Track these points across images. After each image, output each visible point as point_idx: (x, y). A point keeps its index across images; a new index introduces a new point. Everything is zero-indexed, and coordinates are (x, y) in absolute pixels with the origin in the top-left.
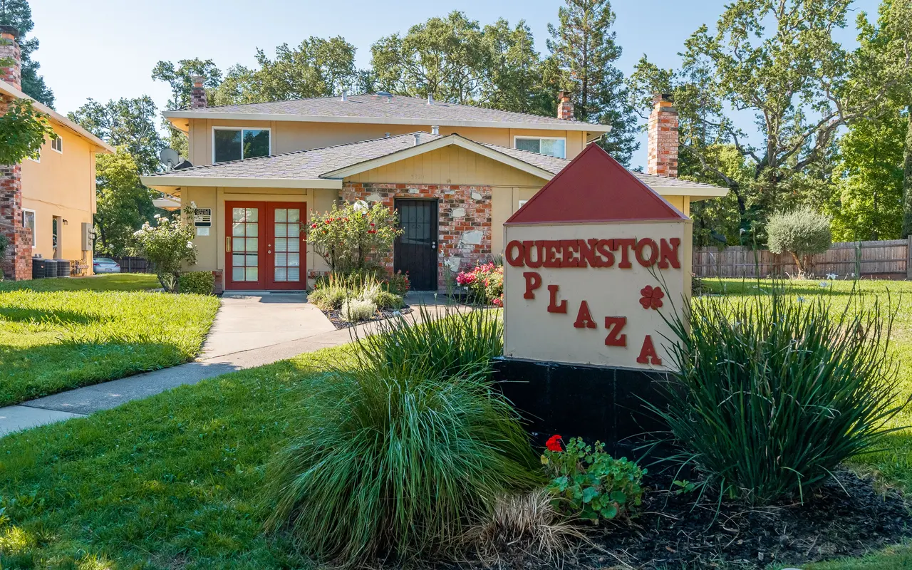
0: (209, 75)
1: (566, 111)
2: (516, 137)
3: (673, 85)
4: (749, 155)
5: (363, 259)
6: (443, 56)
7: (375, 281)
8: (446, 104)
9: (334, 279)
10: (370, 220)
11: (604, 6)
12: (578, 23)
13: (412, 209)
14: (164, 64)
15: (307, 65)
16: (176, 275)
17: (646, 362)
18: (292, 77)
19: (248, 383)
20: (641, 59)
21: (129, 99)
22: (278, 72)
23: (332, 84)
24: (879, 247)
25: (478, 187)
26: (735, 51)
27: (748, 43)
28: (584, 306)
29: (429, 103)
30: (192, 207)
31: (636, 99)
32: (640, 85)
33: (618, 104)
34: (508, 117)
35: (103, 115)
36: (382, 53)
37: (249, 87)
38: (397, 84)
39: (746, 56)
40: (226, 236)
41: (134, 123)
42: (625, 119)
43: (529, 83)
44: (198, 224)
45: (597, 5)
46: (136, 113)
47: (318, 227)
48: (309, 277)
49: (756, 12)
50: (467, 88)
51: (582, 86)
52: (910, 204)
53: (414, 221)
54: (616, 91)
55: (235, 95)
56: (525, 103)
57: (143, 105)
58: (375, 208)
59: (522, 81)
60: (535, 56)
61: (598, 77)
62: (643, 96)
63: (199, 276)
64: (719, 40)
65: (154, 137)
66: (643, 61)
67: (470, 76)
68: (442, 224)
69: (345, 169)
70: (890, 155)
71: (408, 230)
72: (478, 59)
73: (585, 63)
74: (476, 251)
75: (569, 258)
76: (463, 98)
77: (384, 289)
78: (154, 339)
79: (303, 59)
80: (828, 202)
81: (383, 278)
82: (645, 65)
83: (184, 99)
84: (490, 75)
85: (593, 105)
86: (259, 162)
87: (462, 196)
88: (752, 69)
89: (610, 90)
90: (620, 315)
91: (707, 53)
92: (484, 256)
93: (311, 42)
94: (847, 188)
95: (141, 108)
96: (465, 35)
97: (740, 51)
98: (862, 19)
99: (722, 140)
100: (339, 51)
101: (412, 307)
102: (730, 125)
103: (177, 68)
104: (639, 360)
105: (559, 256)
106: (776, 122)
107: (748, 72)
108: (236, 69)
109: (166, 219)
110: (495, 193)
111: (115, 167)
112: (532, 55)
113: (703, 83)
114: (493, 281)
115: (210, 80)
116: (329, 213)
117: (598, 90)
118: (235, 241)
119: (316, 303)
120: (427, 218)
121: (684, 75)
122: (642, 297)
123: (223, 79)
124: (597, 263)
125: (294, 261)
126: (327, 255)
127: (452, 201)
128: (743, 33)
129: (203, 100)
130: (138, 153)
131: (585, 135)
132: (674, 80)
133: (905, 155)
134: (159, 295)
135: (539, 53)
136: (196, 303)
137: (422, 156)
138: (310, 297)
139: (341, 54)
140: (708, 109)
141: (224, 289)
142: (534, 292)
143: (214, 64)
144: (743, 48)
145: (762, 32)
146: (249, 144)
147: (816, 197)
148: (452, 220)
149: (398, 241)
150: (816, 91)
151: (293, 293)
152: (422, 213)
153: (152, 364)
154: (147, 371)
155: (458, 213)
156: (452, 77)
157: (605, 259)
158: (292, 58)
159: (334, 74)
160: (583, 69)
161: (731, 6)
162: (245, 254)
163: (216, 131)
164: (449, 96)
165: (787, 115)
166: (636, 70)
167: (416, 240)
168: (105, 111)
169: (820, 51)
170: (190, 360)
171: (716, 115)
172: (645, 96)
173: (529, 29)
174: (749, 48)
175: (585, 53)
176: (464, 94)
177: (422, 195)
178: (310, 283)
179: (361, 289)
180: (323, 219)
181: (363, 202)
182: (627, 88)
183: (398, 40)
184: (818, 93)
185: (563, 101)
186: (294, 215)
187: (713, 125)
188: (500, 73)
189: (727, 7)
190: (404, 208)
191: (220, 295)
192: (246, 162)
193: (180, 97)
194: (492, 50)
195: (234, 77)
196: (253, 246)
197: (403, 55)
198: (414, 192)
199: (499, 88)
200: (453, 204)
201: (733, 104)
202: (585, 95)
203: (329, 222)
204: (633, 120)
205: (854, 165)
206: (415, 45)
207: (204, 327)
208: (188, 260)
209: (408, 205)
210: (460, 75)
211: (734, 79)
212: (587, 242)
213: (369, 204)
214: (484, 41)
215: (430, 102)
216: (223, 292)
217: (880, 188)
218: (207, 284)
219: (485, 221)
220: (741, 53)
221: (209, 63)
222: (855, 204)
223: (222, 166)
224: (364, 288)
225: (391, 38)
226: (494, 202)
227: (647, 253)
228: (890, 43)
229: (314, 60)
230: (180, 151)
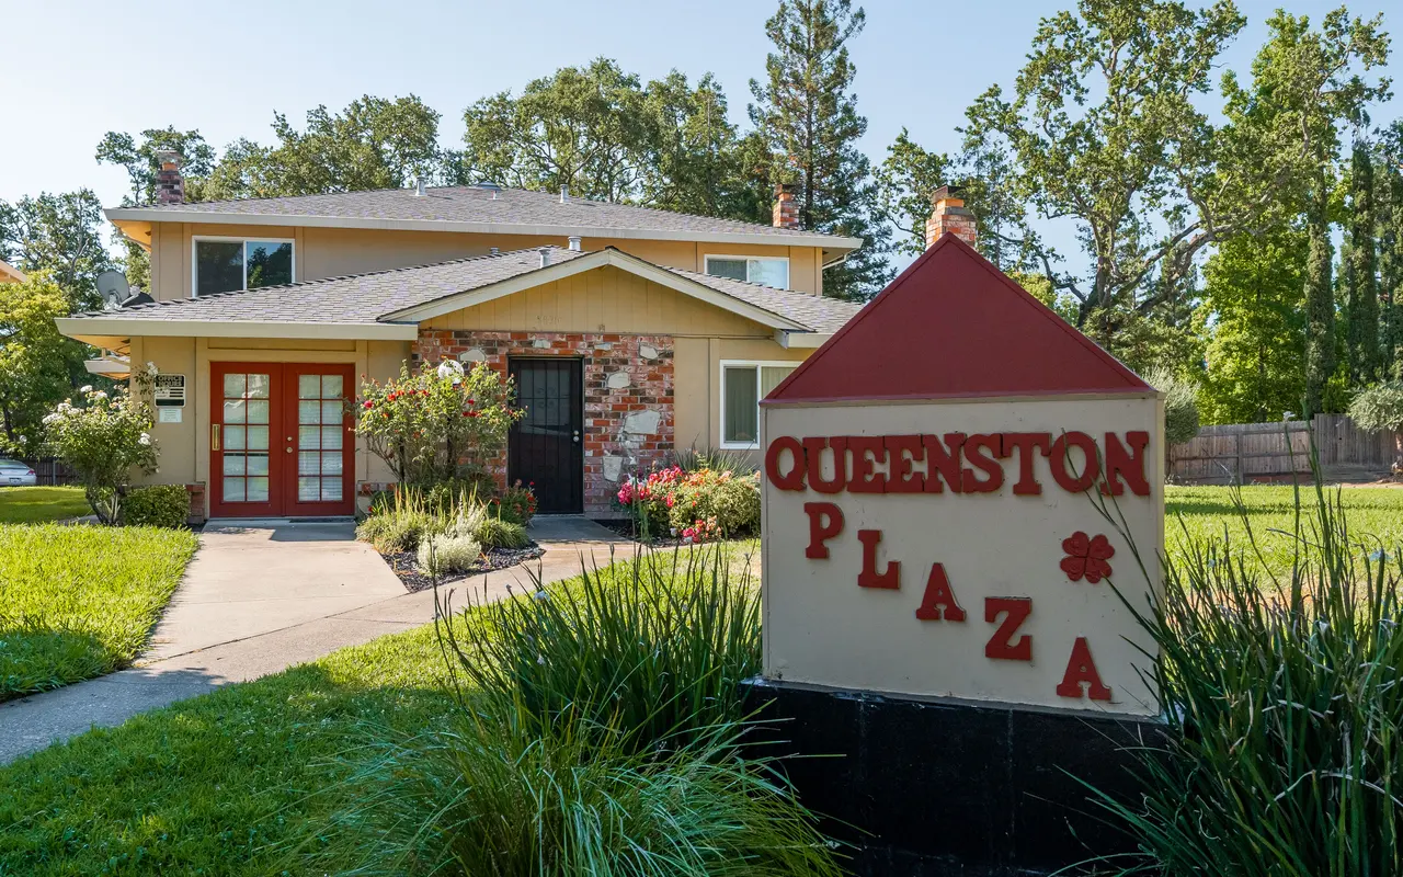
0: (193, 156)
1: (786, 215)
2: (707, 256)
3: (948, 178)
4: (1068, 289)
5: (454, 462)
6: (582, 129)
7: (477, 500)
8: (590, 202)
9: (404, 497)
10: (466, 394)
11: (837, 53)
12: (798, 81)
13: (539, 375)
14: (117, 137)
15: (359, 141)
16: (121, 492)
17: (1077, 694)
18: (333, 160)
19: (229, 722)
20: (898, 135)
21: (56, 195)
22: (310, 151)
23: (400, 173)
24: (1271, 432)
25: (651, 337)
26: (1044, 126)
27: (1064, 114)
28: (938, 575)
29: (562, 201)
30: (149, 372)
31: (891, 200)
32: (896, 177)
33: (863, 208)
34: (693, 224)
35: (12, 221)
36: (482, 123)
37: (261, 175)
38: (507, 174)
39: (1061, 134)
40: (212, 423)
41: (65, 235)
42: (874, 231)
43: (721, 174)
44: (160, 403)
45: (827, 52)
46: (69, 217)
47: (376, 407)
48: (360, 493)
49: (1075, 65)
50: (622, 181)
51: (805, 178)
52: (1317, 365)
53: (542, 395)
54: (859, 187)
55: (239, 188)
56: (715, 205)
57: (80, 204)
58: (476, 373)
59: (709, 170)
60: (730, 131)
61: (830, 164)
62: (901, 196)
63: (162, 494)
64: (1020, 107)
65: (100, 257)
66: (902, 140)
67: (625, 163)
68: (590, 400)
69: (424, 307)
70: (1280, 290)
71: (532, 411)
72: (638, 134)
73: (810, 142)
74: (648, 446)
75: (903, 473)
76: (615, 197)
77: (492, 513)
78: (53, 623)
79: (351, 130)
80: (1186, 363)
81: (489, 495)
82: (904, 146)
83: (150, 195)
84: (657, 160)
85: (823, 208)
86: (273, 294)
87: (624, 352)
88: (1069, 154)
89: (850, 185)
90: (1016, 592)
91: (1001, 129)
92: (661, 454)
93: (364, 104)
94: (1216, 341)
95: (77, 210)
96: (617, 96)
97: (1052, 126)
98: (1229, 83)
99: (1027, 265)
100: (411, 119)
101: (542, 546)
102: (1037, 241)
103: (139, 142)
104: (1062, 691)
105: (881, 468)
106: (1110, 238)
107: (1064, 158)
108: (240, 147)
109: (102, 394)
110: (679, 347)
111: (30, 307)
112: (725, 129)
113: (995, 176)
114: (682, 497)
115: (195, 164)
116: (394, 382)
117: (831, 185)
118: (228, 431)
119: (371, 541)
120: (565, 390)
121: (964, 164)
122: (1064, 555)
123: (217, 163)
124: (965, 485)
125: (334, 464)
126: (391, 456)
127: (607, 361)
128: (1056, 99)
129: (178, 193)
130: (70, 283)
131: (819, 254)
132: (948, 170)
133: (1307, 289)
134: (83, 530)
135: (736, 126)
136: (153, 544)
137: (554, 285)
138: (362, 530)
139: (414, 124)
140: (1004, 216)
141: (208, 515)
142: (828, 544)
143: (201, 138)
144: (1056, 120)
145: (1084, 96)
146: (259, 268)
147: (1170, 355)
148: (607, 392)
149: (515, 431)
150: (1171, 188)
151: (331, 521)
152: (558, 381)
153: (43, 678)
154: (30, 694)
155: (618, 382)
156: (598, 163)
157: (982, 476)
158: (334, 129)
159: (404, 156)
160: (807, 152)
161: (1036, 56)
162: (246, 453)
163: (200, 245)
164: (593, 194)
165: (1124, 226)
166: (891, 154)
167: (545, 427)
168: (15, 214)
169: (1176, 126)
170: (122, 665)
171: (1016, 225)
172: (904, 195)
173: (719, 88)
174: (1066, 121)
175: (809, 127)
176: (616, 191)
177: (556, 351)
178: (362, 503)
179: (452, 514)
180: (384, 393)
181: (455, 363)
182: (876, 183)
183: (509, 103)
184: (1173, 192)
185: (782, 199)
186: (333, 385)
187: (1010, 242)
188: (673, 157)
189: (1029, 57)
190: (526, 374)
191: (197, 527)
192: (248, 294)
193: (144, 191)
194: (661, 120)
195: (234, 159)
196: (260, 439)
197: (517, 125)
198: (542, 345)
199: (672, 181)
200: (610, 366)
201: (1040, 210)
202: (810, 194)
203: (395, 398)
204: (886, 233)
205: (1227, 304)
206: (537, 111)
207: (158, 594)
208: (142, 466)
209: (532, 368)
210: (610, 161)
211: (1044, 168)
212: (941, 439)
213: (465, 366)
214: (647, 106)
215: (565, 198)
216: (206, 521)
217: (1267, 340)
218: (176, 508)
219: (664, 394)
220: (1054, 129)
221: (193, 136)
222: (1229, 367)
223: (205, 301)
224: (458, 513)
225: (496, 99)
226: (677, 362)
227: (1077, 462)
228: (1276, 117)
229: (370, 133)
230: (144, 280)
